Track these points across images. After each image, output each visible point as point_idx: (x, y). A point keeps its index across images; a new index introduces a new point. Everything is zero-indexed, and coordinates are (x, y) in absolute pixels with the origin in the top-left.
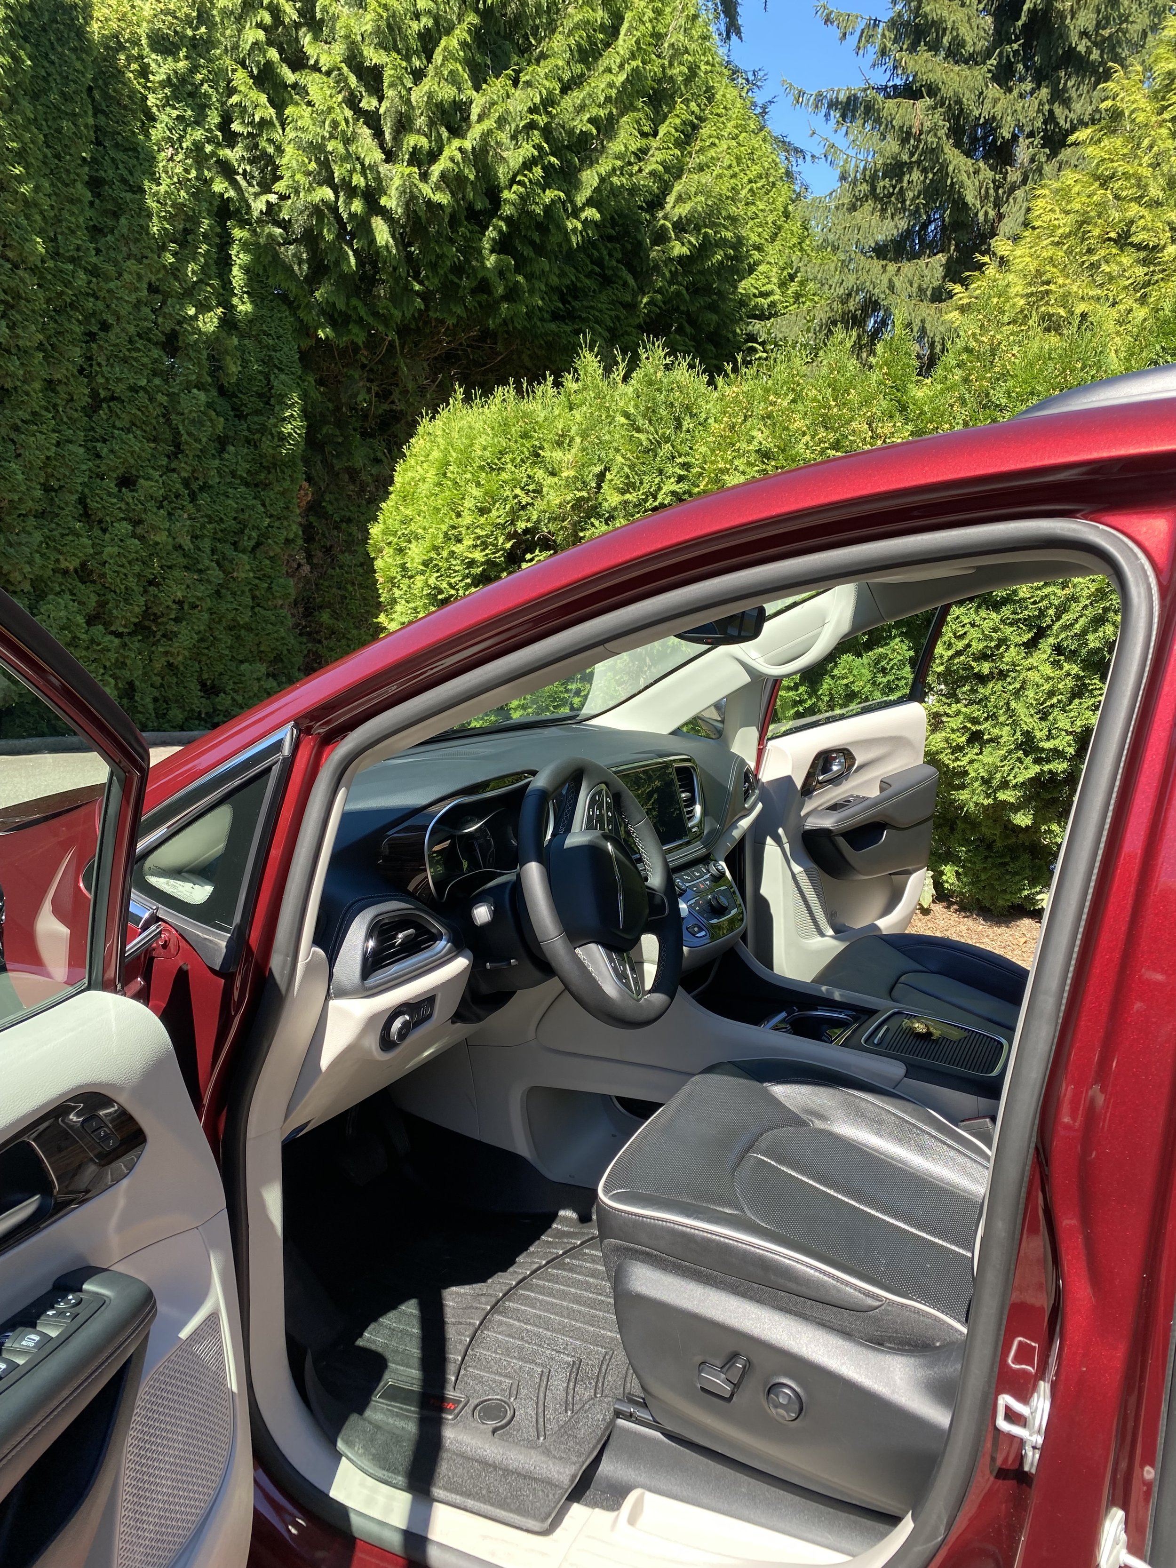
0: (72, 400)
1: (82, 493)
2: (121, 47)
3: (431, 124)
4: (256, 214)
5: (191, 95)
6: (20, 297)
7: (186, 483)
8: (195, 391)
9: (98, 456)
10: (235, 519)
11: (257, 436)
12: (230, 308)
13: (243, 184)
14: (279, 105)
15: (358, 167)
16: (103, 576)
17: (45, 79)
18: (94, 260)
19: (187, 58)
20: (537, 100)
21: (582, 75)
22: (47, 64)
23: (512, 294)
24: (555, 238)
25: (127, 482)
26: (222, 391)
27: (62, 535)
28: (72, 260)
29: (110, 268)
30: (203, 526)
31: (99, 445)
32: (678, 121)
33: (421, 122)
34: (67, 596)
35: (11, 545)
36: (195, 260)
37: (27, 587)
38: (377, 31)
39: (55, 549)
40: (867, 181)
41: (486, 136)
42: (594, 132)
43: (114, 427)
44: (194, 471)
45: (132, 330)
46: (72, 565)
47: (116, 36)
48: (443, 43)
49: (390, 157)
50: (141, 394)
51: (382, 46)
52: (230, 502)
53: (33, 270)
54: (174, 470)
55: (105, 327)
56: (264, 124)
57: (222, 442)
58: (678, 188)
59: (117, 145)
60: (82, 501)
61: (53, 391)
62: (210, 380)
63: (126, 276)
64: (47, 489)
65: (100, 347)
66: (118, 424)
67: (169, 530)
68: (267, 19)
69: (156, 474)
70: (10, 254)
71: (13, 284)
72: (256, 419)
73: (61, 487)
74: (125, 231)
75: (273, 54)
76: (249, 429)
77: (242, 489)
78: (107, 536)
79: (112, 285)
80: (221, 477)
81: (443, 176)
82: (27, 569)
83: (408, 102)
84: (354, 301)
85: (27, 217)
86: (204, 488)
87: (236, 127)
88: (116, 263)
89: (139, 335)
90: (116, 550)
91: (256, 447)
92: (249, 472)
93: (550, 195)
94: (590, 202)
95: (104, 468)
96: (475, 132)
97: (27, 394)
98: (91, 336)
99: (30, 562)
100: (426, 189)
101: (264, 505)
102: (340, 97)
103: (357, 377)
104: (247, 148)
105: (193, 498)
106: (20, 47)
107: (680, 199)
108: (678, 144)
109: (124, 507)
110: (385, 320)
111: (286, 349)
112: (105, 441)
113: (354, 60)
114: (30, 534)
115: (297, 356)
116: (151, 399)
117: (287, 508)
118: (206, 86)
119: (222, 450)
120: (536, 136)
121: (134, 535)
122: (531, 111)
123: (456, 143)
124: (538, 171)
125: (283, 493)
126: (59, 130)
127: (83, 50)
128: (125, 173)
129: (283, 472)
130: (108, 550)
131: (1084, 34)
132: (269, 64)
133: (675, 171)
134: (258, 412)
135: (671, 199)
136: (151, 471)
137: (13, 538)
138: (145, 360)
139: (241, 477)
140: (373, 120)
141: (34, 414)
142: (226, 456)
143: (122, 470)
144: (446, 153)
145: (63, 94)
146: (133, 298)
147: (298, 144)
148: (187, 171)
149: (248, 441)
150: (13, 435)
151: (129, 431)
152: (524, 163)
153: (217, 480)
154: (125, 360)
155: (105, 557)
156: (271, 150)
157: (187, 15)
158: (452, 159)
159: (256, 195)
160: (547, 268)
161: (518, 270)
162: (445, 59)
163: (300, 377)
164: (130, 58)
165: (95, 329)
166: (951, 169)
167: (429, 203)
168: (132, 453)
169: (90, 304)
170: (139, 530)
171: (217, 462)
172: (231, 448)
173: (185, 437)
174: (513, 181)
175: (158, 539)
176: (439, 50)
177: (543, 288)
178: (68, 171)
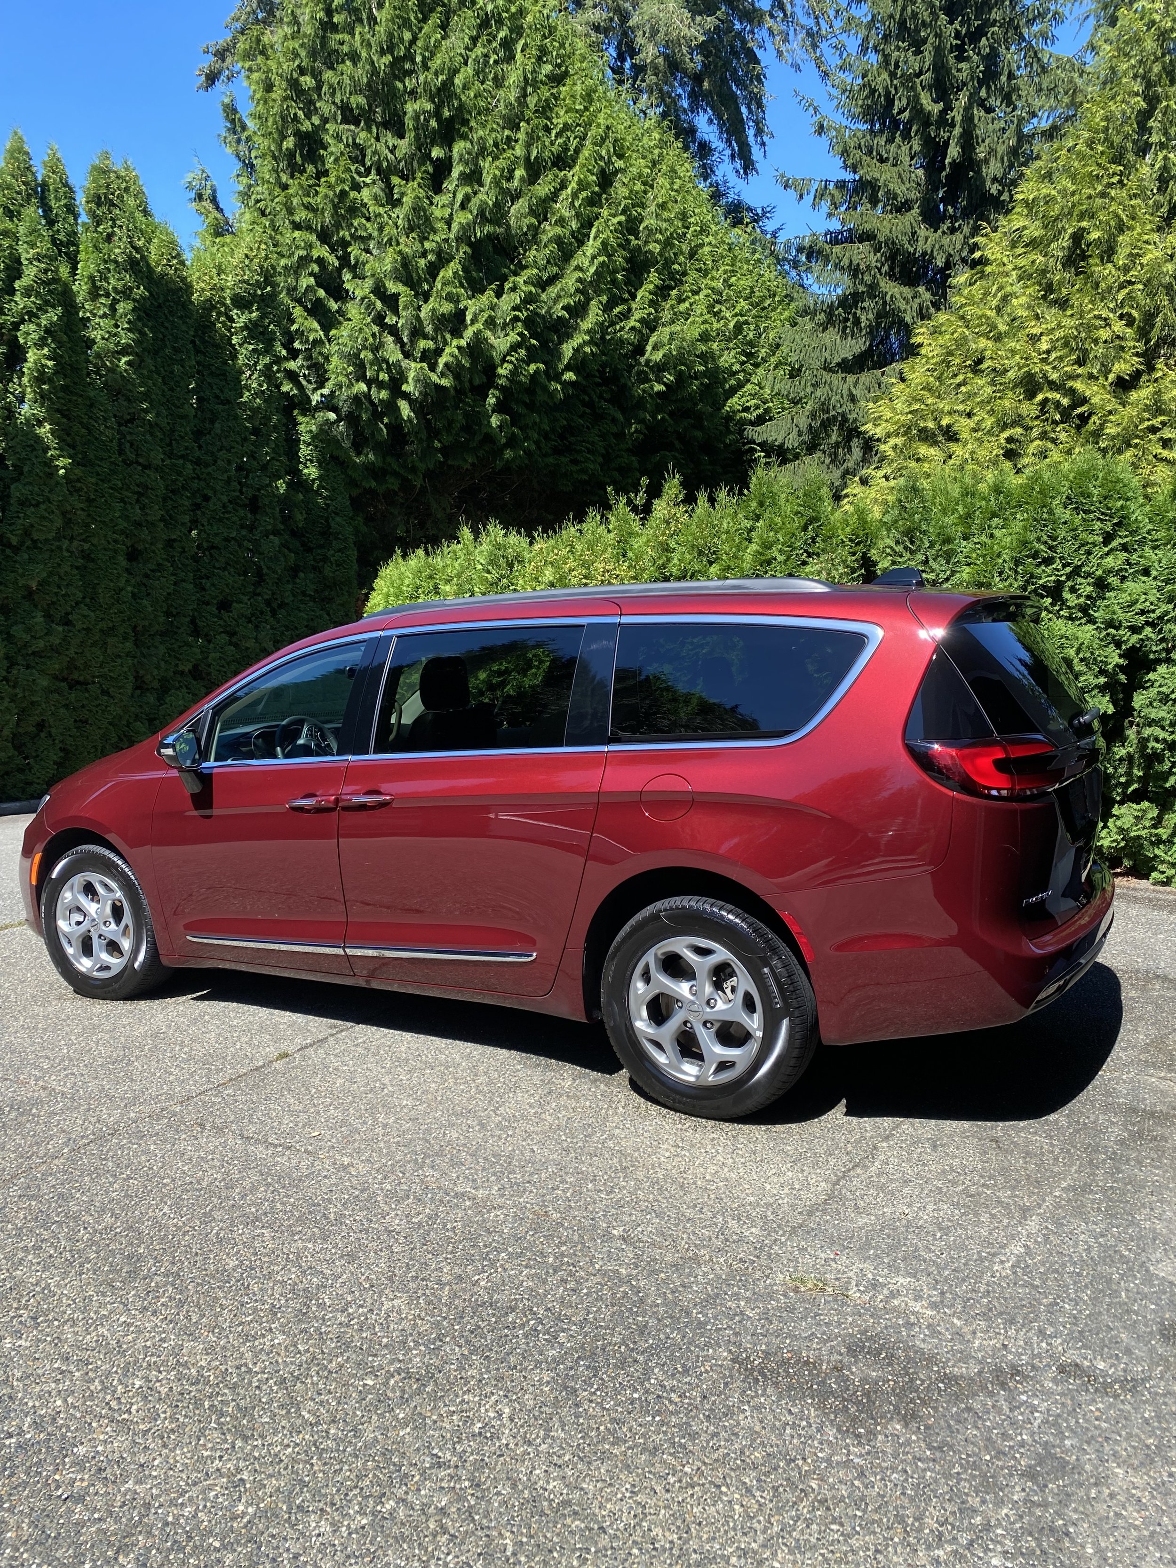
0: (184, 552)
1: (193, 616)
2: (213, 307)
3: (436, 329)
4: (314, 403)
5: (261, 333)
6: (147, 487)
7: (268, 603)
8: (271, 537)
9: (203, 589)
10: (306, 626)
11: (321, 564)
12: (296, 473)
13: (304, 383)
14: (326, 328)
15: (384, 366)
16: (209, 674)
17: (162, 340)
18: (197, 453)
19: (257, 310)
20: (518, 301)
21: (557, 274)
22: (163, 330)
23: (512, 442)
24: (541, 397)
25: (225, 606)
26: (293, 534)
27: (180, 647)
28: (182, 457)
29: (209, 458)
30: (282, 633)
31: (204, 581)
32: (651, 287)
33: (429, 329)
34: (184, 690)
35: (144, 657)
36: (268, 445)
37: (156, 685)
38: (395, 269)
39: (176, 657)
40: (825, 311)
41: (477, 334)
42: (567, 316)
43: (214, 567)
44: (273, 594)
45: (225, 499)
46: (187, 667)
47: (209, 300)
48: (441, 274)
49: (407, 355)
50: (233, 542)
51: (397, 279)
52: (302, 614)
53: (157, 469)
54: (259, 594)
55: (207, 499)
56: (317, 342)
57: (295, 571)
58: (653, 339)
59: (212, 374)
60: (193, 621)
61: (172, 546)
62: (282, 527)
63: (220, 462)
64: (168, 614)
65: (203, 513)
66: (217, 565)
67: (256, 639)
68: (316, 268)
69: (245, 599)
70: (141, 460)
71: (142, 480)
72: (319, 551)
73: (178, 613)
74: (219, 432)
75: (321, 293)
76: (314, 560)
77: (311, 604)
78: (211, 646)
79: (210, 469)
80: (294, 596)
81: (446, 365)
82: (155, 672)
83: (418, 318)
84: (389, 459)
85: (152, 434)
86: (282, 605)
87: (297, 345)
88: (213, 454)
89: (230, 501)
90: (218, 654)
91: (320, 572)
92: (316, 591)
93: (532, 367)
94: (568, 368)
95: (207, 598)
96: (469, 333)
97: (154, 552)
98: (197, 506)
99: (158, 667)
100: (434, 377)
101: (328, 614)
102: (369, 319)
103: (396, 513)
104: (306, 359)
105: (274, 613)
106: (144, 325)
107: (655, 348)
108: (652, 303)
109: (221, 622)
110: (414, 470)
111: (339, 499)
112: (208, 578)
113: (379, 290)
114: (156, 647)
115: (348, 503)
116: (240, 546)
117: (347, 615)
118: (272, 326)
119: (296, 576)
120: (520, 327)
121: (231, 643)
122: (514, 309)
123: (455, 342)
124: (523, 352)
125: (342, 605)
126: (172, 372)
127: (186, 316)
128: (217, 392)
129: (341, 589)
130: (213, 655)
131: (995, 180)
132: (319, 300)
133: (650, 325)
134: (321, 547)
135: (649, 348)
136: (241, 596)
137: (145, 651)
138: (235, 519)
139: (310, 596)
140: (394, 331)
141: (159, 565)
142: (298, 581)
143: (221, 598)
144: (447, 350)
145: (174, 348)
146: (225, 477)
147: (342, 355)
148: (261, 385)
149: (314, 568)
150: (145, 580)
151: (225, 569)
152: (511, 347)
153: (291, 598)
154: (220, 520)
155: (210, 660)
156: (321, 360)
157: (257, 281)
158: (452, 355)
159: (315, 390)
160: (538, 420)
161: (513, 424)
162: (444, 284)
163: (351, 518)
164: (219, 314)
165: (199, 501)
166: (888, 298)
167: (438, 387)
168: (227, 585)
169: (195, 485)
170: (234, 640)
171: (290, 586)
172: (302, 575)
173: (265, 571)
174: (504, 360)
175: (248, 645)
176: (439, 278)
177: (536, 436)
178: (179, 398)
